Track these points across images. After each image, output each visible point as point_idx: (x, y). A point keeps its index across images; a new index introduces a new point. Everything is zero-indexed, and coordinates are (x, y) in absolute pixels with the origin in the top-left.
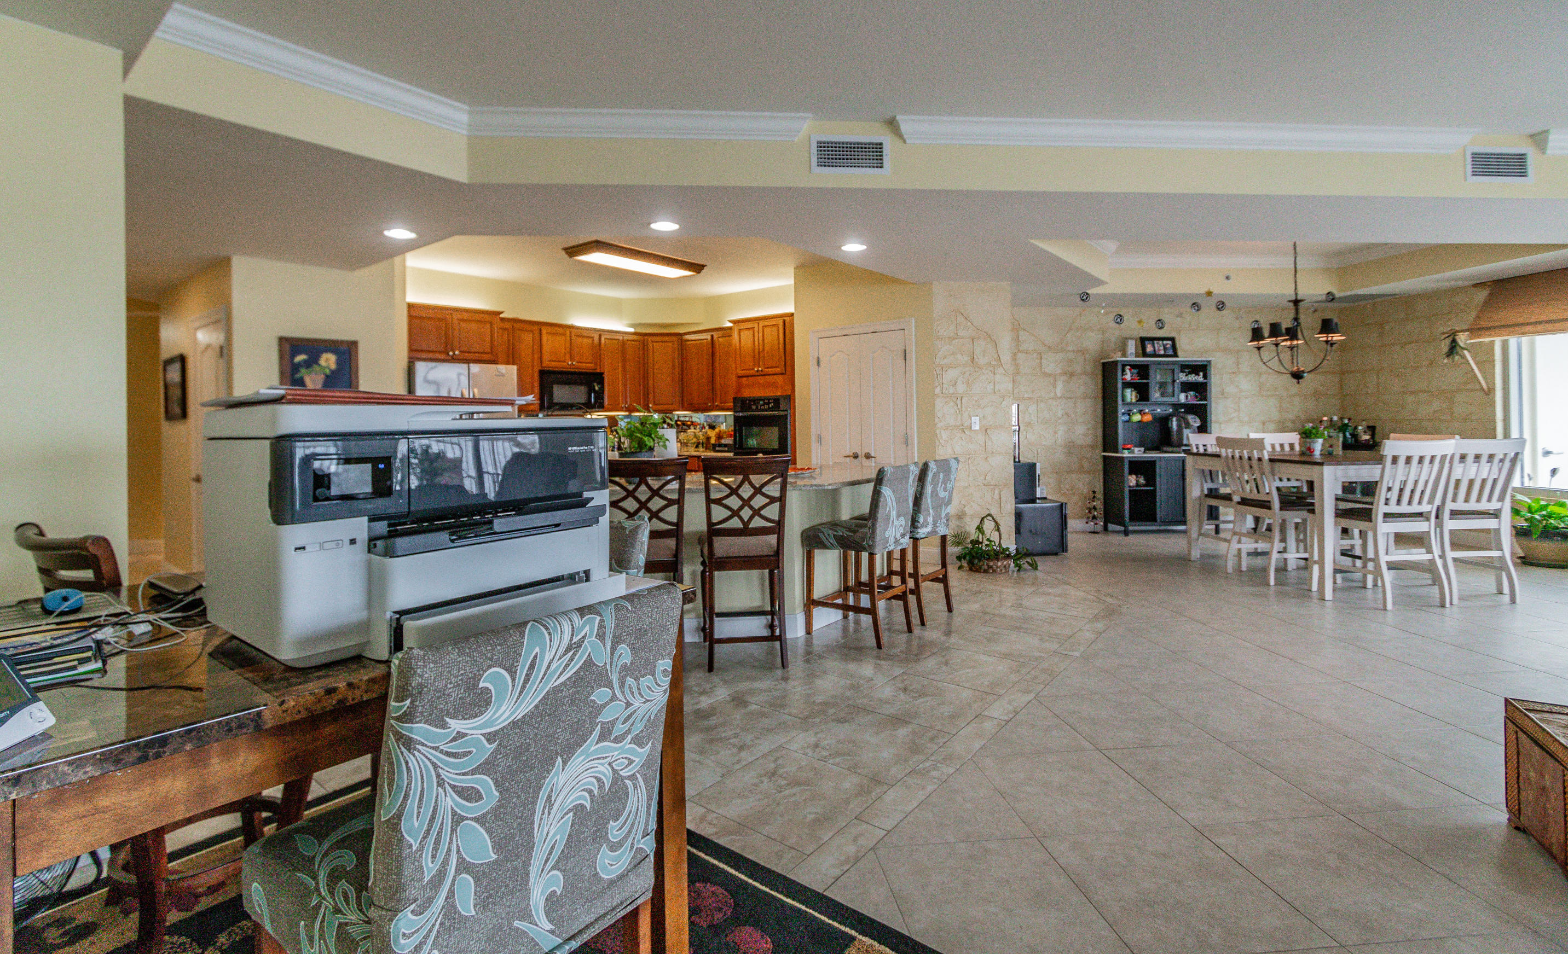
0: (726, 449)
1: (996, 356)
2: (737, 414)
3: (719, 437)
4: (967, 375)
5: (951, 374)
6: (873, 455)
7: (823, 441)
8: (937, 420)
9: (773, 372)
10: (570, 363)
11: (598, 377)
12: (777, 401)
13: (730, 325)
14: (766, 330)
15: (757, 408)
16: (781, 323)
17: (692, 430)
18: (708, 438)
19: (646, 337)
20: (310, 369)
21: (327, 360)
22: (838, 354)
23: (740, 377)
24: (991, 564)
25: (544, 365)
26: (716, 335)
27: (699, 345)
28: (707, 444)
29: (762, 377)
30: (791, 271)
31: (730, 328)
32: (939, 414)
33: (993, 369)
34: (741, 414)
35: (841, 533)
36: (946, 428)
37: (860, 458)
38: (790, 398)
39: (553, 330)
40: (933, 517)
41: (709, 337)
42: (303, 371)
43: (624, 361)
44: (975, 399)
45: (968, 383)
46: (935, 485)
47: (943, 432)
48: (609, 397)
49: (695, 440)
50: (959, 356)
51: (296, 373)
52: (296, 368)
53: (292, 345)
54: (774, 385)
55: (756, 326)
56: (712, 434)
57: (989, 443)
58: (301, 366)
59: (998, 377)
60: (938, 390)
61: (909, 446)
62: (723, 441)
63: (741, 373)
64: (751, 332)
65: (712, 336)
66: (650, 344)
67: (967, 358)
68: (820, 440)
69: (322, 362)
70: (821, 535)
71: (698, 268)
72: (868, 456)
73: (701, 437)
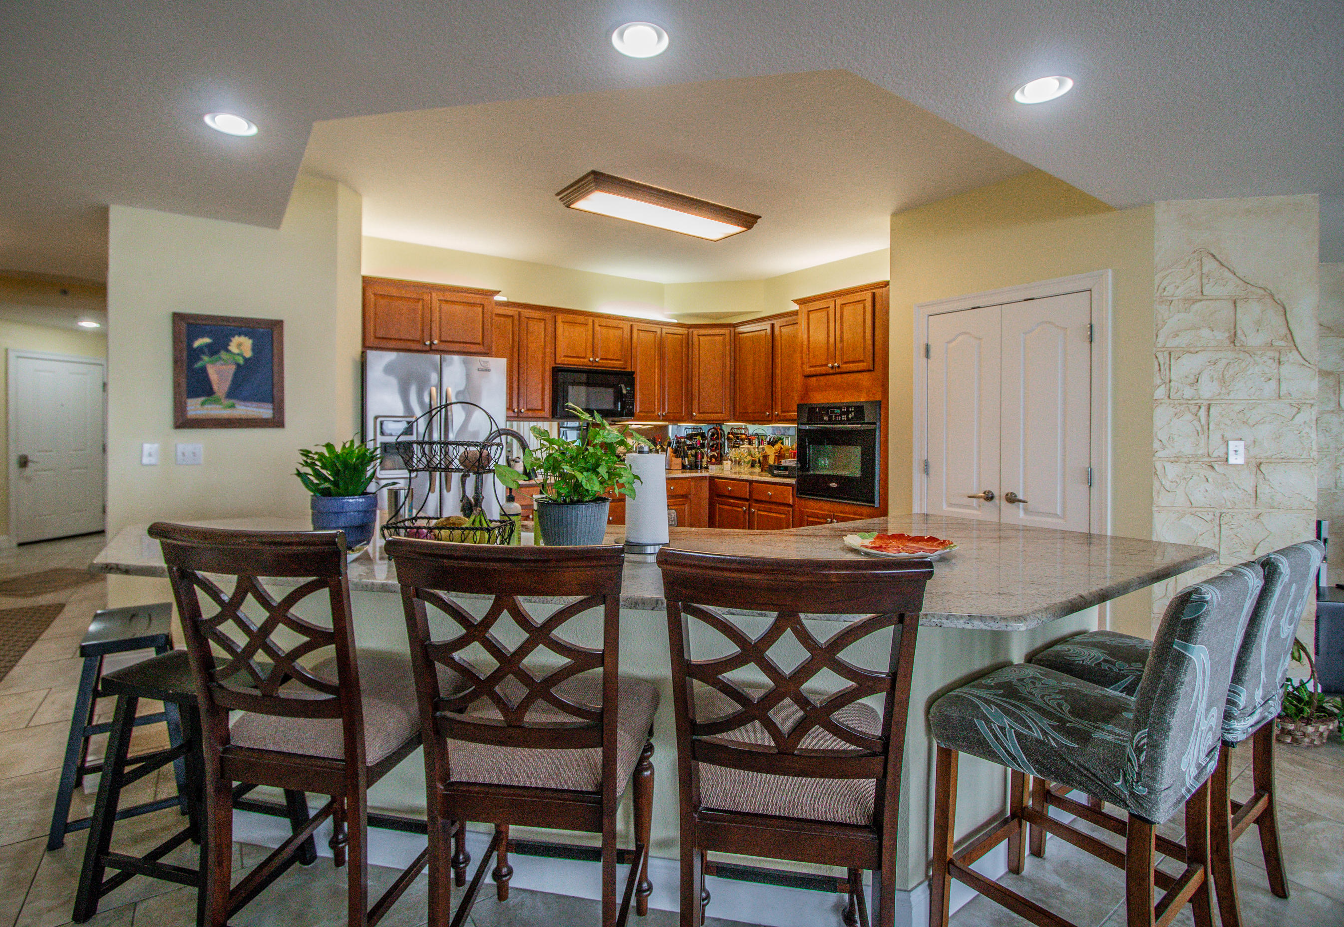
0: (787, 473)
1: (1284, 331)
2: (802, 427)
3: (780, 456)
4: (1222, 364)
5: (1184, 367)
6: (1020, 497)
7: (931, 470)
8: (1156, 445)
9: (855, 369)
10: (591, 359)
11: (629, 377)
12: (859, 410)
13: (796, 307)
14: (846, 309)
15: (830, 418)
16: (868, 296)
17: (746, 446)
18: (766, 457)
19: (691, 330)
20: (216, 357)
21: (239, 345)
22: (960, 338)
23: (807, 376)
24: (1291, 727)
25: (559, 361)
26: (778, 323)
27: (755, 339)
28: (763, 464)
29: (838, 376)
30: (885, 222)
31: (796, 313)
32: (1162, 435)
33: (1276, 355)
34: (807, 427)
35: (1037, 734)
36: (1176, 460)
37: (996, 500)
38: (881, 405)
39: (570, 317)
40: (1264, 687)
41: (769, 328)
42: (205, 358)
43: (662, 357)
44: (1237, 408)
45: (1223, 380)
46: (1279, 613)
47: (1168, 466)
48: (642, 403)
49: (749, 458)
50: (1205, 333)
51: (196, 362)
52: (195, 355)
53: (189, 324)
54: (856, 387)
55: (832, 304)
56: (771, 451)
57: (1264, 489)
58: (204, 353)
59: (1285, 370)
60: (1160, 393)
61: (1094, 490)
62: (784, 463)
63: (808, 370)
64: (824, 313)
65: (773, 325)
66: (696, 339)
67: (1222, 336)
68: (926, 468)
69: (233, 347)
70: (981, 725)
71: (748, 220)
72: (1012, 499)
73: (758, 455)
